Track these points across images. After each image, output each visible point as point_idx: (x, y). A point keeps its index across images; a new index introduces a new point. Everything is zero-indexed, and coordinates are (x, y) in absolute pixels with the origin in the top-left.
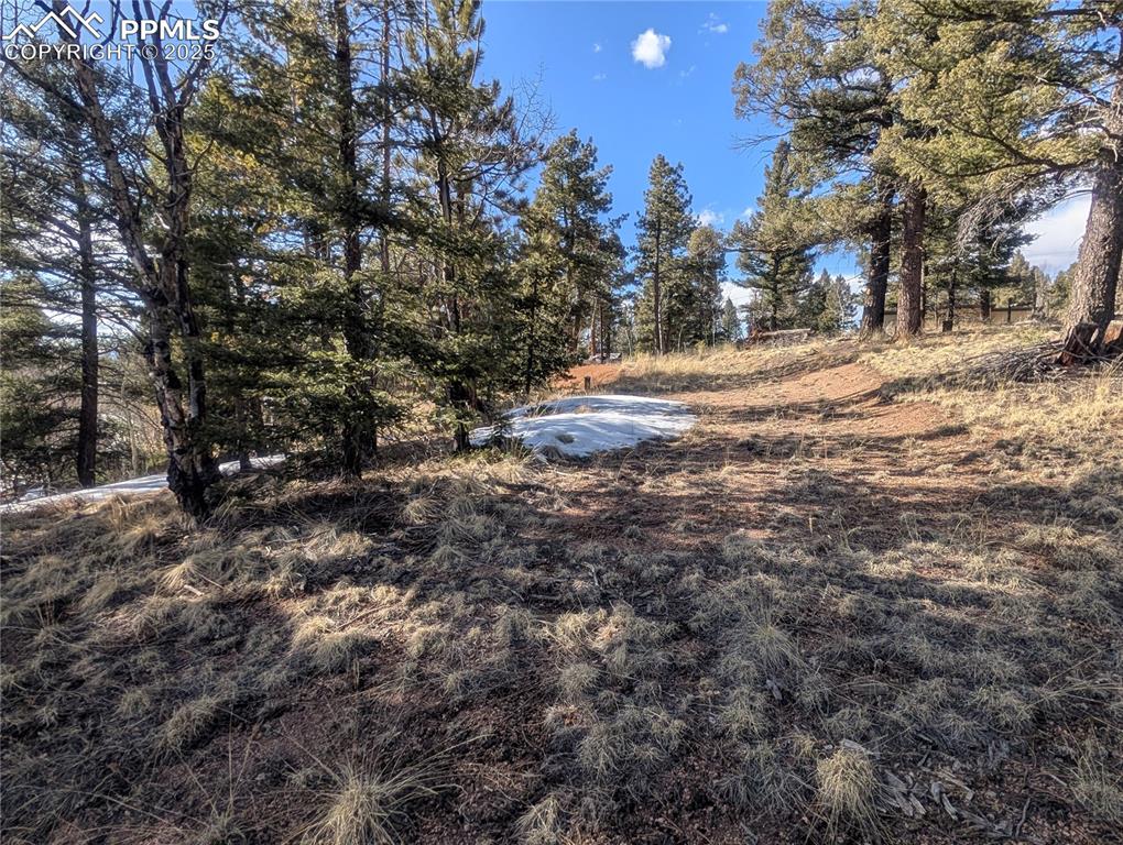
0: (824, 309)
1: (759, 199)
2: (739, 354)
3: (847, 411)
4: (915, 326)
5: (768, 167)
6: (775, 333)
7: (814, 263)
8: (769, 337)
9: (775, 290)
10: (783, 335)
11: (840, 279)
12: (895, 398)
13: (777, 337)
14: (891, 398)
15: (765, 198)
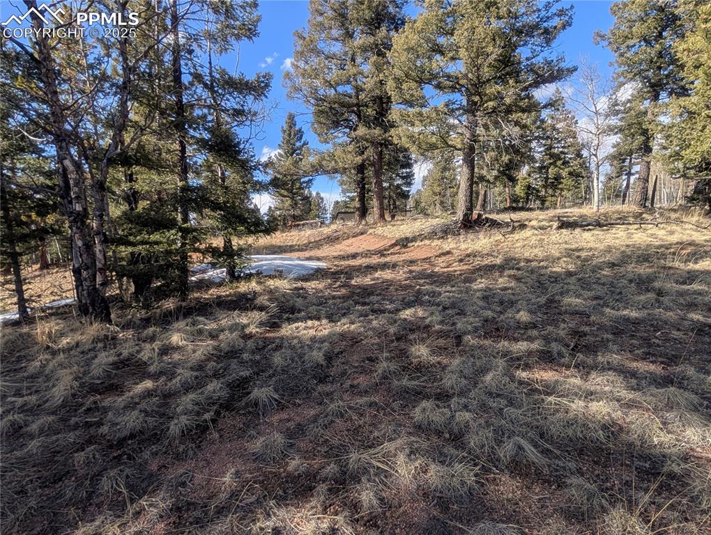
0: (311, 210)
1: (279, 145)
2: (284, 235)
3: (389, 252)
4: (382, 216)
5: (283, 127)
6: (302, 223)
7: (312, 184)
8: (298, 225)
9: (292, 198)
10: (307, 223)
11: (318, 194)
12: (409, 245)
13: (303, 225)
14: (406, 245)
15: (282, 145)
